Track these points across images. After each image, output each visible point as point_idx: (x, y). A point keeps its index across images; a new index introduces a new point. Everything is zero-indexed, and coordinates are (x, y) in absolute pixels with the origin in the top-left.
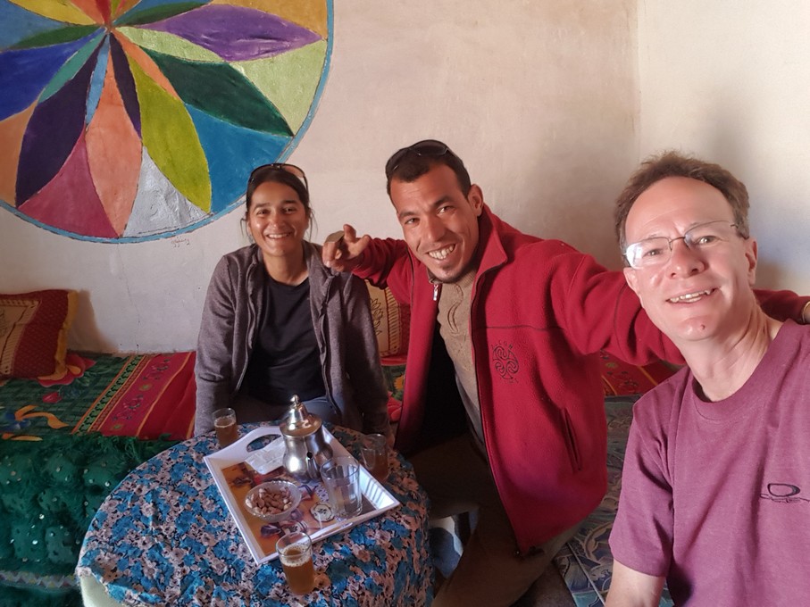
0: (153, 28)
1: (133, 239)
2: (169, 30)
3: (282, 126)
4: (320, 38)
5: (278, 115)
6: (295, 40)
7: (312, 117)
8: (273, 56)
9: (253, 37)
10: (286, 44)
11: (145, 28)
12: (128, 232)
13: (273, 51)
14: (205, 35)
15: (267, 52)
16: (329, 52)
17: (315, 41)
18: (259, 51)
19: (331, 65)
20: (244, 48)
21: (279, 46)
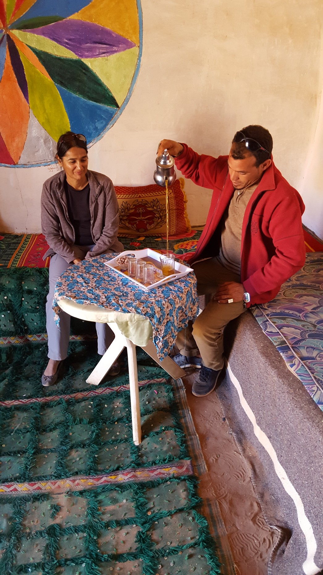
0: (34, 32)
1: (24, 166)
2: (44, 34)
3: (112, 101)
4: (135, 46)
5: (110, 94)
6: (120, 46)
7: (130, 96)
8: (107, 56)
9: (96, 43)
10: (115, 48)
11: (28, 32)
12: (21, 161)
13: (107, 52)
14: (66, 39)
15: (104, 53)
16: (140, 55)
17: (132, 47)
18: (99, 52)
19: (141, 63)
20: (90, 50)
21: (111, 50)
